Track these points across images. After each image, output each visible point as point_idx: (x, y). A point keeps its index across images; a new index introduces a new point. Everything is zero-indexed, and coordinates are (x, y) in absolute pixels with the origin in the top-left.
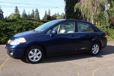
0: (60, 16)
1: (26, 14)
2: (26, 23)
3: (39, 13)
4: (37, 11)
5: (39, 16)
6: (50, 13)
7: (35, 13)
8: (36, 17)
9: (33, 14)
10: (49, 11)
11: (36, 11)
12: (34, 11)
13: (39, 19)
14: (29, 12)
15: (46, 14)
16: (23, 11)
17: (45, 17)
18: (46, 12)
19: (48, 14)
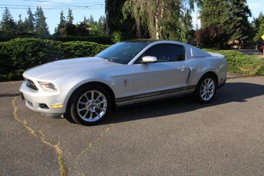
0: (95, 23)
1: (11, 20)
3: (45, 19)
4: (40, 13)
5: (46, 25)
6: (72, 18)
7: (34, 17)
8: (37, 26)
9: (30, 20)
10: (70, 12)
11: (38, 14)
12: (33, 13)
13: (48, 33)
14: (20, 16)
15: (62, 21)
16: (4, 12)
17: (60, 26)
18: (62, 14)
19: (67, 19)
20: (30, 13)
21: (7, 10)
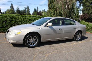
1: (19, 10)
2: (10, 17)
3: (29, 10)
4: (28, 8)
5: (29, 12)
6: (38, 10)
8: (27, 12)
9: (25, 10)
10: (38, 8)
12: (26, 8)
14: (22, 9)
18: (35, 8)
19: (36, 10)
20: (25, 8)
21: (18, 7)
